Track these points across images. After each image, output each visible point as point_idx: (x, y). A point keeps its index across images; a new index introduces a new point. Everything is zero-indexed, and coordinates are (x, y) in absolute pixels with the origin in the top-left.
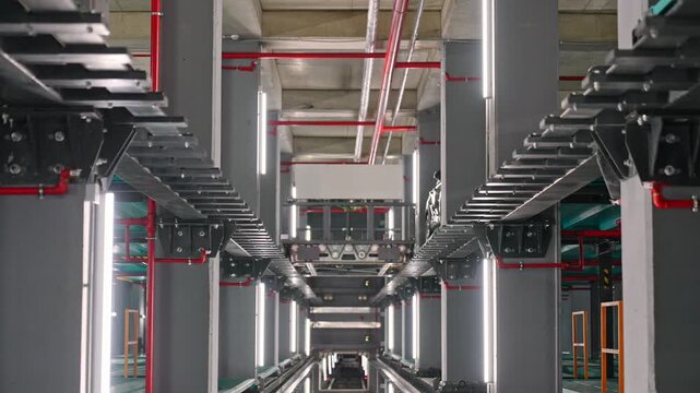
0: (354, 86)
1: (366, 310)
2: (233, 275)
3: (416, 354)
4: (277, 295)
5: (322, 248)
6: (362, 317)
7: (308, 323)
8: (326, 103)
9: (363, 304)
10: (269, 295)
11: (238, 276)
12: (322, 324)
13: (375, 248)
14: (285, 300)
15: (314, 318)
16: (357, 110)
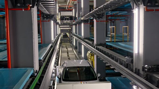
0: (66, 1)
1: (68, 26)
2: (45, 19)
3: (83, 35)
4: (55, 24)
5: (64, 21)
6: (68, 27)
7: (60, 28)
8: (63, 3)
9: (68, 25)
10: (54, 24)
11: (46, 19)
12: (62, 28)
13: (70, 21)
14: (56, 25)
15: (61, 27)
16: (67, 4)
